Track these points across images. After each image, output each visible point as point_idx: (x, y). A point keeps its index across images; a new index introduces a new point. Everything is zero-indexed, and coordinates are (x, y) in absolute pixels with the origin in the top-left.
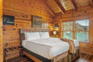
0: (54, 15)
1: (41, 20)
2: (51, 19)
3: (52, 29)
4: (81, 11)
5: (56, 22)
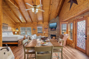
0: (15, 23)
1: (7, 25)
2: (13, 25)
3: (14, 31)
4: (29, 24)
5: (16, 26)
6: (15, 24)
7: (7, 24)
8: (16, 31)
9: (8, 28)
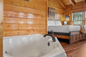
5: (66, 13)
6: (64, 9)
7: (54, 9)
8: (65, 21)
9: (56, 15)
